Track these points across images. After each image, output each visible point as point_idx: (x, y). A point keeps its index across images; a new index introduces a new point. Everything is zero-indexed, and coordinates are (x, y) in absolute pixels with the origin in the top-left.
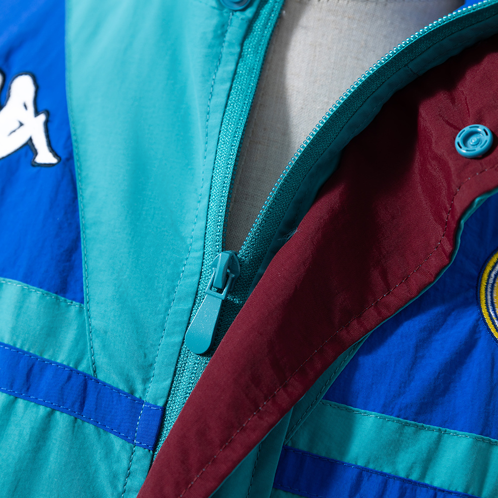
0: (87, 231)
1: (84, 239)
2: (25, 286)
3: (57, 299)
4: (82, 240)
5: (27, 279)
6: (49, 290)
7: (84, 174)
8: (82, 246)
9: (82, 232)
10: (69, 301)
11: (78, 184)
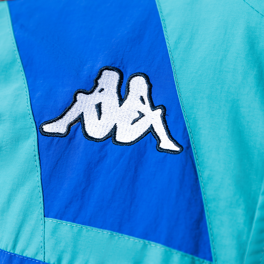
0: (209, 205)
1: (207, 211)
2: (168, 248)
3: (193, 258)
4: (206, 212)
5: (168, 243)
6: (186, 252)
7: (200, 159)
8: (207, 218)
9: (205, 206)
10: (202, 260)
11: (198, 168)
